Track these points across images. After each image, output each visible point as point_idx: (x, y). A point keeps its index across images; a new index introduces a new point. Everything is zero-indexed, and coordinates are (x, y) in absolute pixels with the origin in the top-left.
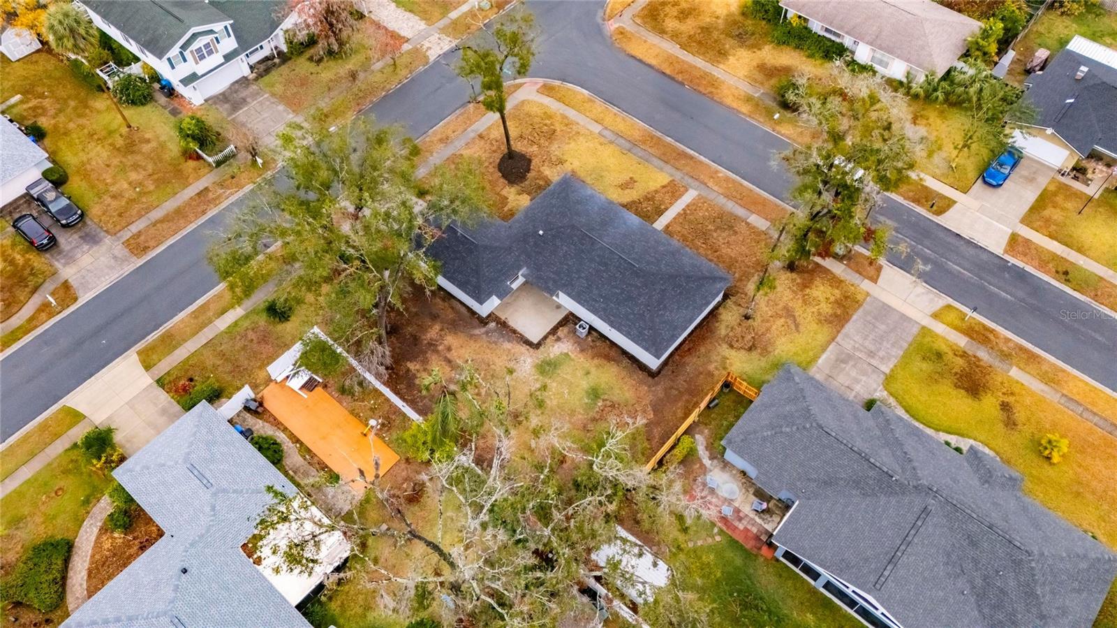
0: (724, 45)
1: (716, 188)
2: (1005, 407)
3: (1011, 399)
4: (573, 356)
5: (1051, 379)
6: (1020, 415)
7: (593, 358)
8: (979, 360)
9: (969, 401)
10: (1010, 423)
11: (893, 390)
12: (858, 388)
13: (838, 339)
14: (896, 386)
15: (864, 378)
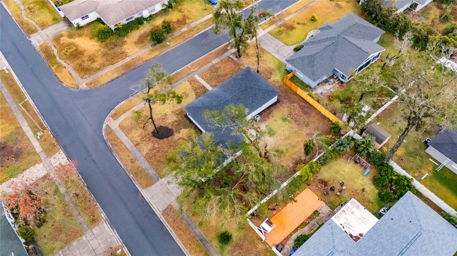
0: (118, 51)
1: (196, 69)
2: (298, 23)
3: (296, 22)
4: (267, 124)
5: (289, 14)
6: (301, 22)
7: (269, 118)
8: (282, 24)
9: (296, 30)
10: (304, 24)
11: (291, 44)
12: (289, 52)
13: (270, 52)
14: (290, 43)
15: (286, 50)
